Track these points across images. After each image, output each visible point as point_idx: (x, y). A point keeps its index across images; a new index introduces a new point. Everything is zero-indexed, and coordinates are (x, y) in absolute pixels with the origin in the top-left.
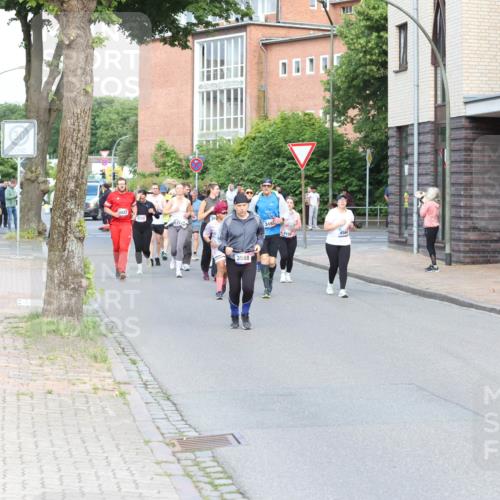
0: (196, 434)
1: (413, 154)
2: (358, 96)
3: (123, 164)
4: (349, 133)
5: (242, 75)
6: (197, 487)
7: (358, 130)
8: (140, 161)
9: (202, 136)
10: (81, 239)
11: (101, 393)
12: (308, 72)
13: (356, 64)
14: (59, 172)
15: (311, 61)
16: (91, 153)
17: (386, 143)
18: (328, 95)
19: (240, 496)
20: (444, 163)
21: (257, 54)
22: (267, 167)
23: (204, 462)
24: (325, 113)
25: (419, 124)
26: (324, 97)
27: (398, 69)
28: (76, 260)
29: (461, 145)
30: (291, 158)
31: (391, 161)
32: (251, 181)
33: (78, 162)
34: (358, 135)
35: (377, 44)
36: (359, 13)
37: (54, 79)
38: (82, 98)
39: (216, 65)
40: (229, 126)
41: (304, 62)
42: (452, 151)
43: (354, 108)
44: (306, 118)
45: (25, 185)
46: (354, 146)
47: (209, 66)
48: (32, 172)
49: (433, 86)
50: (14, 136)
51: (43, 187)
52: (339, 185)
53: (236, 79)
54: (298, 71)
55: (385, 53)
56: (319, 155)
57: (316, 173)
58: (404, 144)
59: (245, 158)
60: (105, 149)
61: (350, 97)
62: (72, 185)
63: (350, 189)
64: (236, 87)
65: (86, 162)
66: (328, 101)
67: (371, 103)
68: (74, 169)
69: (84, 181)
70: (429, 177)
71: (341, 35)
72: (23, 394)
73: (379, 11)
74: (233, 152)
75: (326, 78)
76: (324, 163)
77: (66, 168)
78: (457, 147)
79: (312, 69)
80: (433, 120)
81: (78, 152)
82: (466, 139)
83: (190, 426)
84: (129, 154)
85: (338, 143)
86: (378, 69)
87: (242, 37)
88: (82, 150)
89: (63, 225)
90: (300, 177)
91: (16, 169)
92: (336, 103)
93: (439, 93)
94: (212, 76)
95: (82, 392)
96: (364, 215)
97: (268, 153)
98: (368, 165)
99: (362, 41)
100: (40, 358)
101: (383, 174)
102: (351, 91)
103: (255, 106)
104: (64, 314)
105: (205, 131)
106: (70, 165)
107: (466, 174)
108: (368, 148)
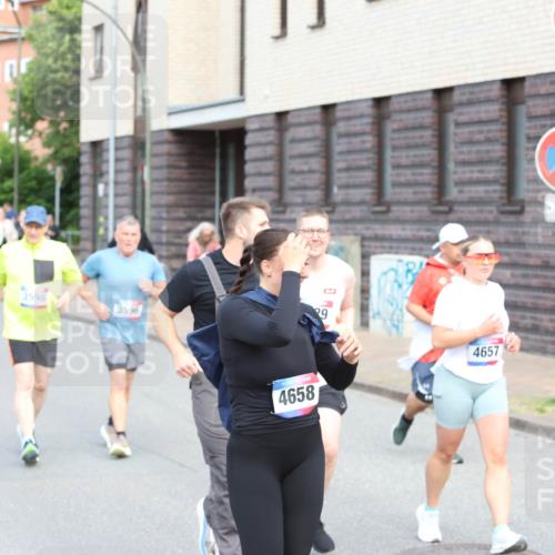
1: (107, 172)
4: (36, 147)
7: (47, 144)
17: (78, 161)
18: (14, 106)
20: (143, 182)
24: (11, 127)
25: (117, 139)
26: (10, 109)
29: (163, 161)
31: (84, 180)
34: (47, 151)
35: (70, 48)
36: (51, 13)
42: (153, 168)
43: (43, 119)
46: (43, 163)
58: (98, 161)
66: (14, 113)
70: (126, 198)
71: (29, 38)
73: (74, 10)
75: (12, 87)
76: (8, 183)
78: (159, 164)
80: (132, 133)
82: (169, 154)
85: (24, 160)
92: (23, 114)
98: (58, 185)
99: (53, 45)
101: (75, 195)
107: (169, 194)
108: (59, 164)
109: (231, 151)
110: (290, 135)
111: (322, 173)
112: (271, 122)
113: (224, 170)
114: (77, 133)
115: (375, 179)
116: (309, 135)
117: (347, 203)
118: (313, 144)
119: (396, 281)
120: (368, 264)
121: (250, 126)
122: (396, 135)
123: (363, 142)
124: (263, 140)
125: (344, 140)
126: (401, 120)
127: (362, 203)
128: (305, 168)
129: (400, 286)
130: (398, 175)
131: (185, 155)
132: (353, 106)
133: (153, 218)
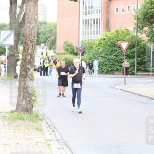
2: (148, 22)
3: (50, 49)
4: (144, 37)
5: (100, 13)
7: (148, 36)
8: (57, 48)
9: (83, 38)
10: (32, 80)
11: (39, 144)
12: (127, 12)
13: (147, 8)
14: (24, 52)
15: (129, 7)
16: (37, 44)
18: (136, 22)
21: (106, 4)
22: (109, 51)
24: (134, 29)
26: (134, 22)
28: (30, 89)
30: (120, 48)
32: (103, 57)
33: (31, 48)
34: (147, 38)
37: (22, 13)
38: (33, 21)
39: (89, 8)
40: (94, 34)
41: (125, 7)
43: (146, 27)
44: (126, 31)
45: (9, 57)
46: (146, 43)
47: (86, 9)
48: (12, 52)
50: (5, 37)
51: (17, 58)
52: (139, 59)
53: (97, 14)
54: (123, 11)
56: (131, 46)
57: (130, 54)
60: (43, 43)
61: (145, 22)
62: (29, 58)
63: (144, 60)
64: (97, 18)
65: (35, 48)
66: (136, 24)
68: (30, 51)
69: (34, 56)
72: (6, 145)
74: (96, 44)
75: (135, 14)
76: (133, 50)
77: (26, 50)
79: (129, 10)
81: (31, 44)
84: (53, 45)
85: (138, 42)
88: (33, 43)
89: (25, 74)
91: (5, 50)
92: (139, 24)
94: (87, 13)
95: (31, 144)
96: (150, 71)
97: (110, 45)
98: (152, 51)
100: (14, 129)
102: (145, 20)
103: (105, 26)
104: (25, 111)
105: (84, 36)
106: (28, 49)
108: (152, 43)
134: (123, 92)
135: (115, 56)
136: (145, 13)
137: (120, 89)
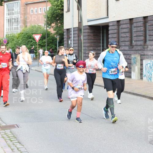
0: (5, 125)
1: (71, 37)
2: (55, 20)
4: (52, 31)
6: (6, 141)
7: (55, 30)
9: (7, 32)
12: (39, 12)
13: (54, 10)
15: (40, 9)
17: (63, 34)
18: (46, 19)
19: (19, 143)
20: (81, 40)
21: (24, 7)
22: (27, 42)
23: (8, 133)
24: (45, 25)
25: (73, 28)
26: (44, 20)
27: (67, 11)
29: (86, 34)
30: (34, 39)
31: (65, 39)
34: (55, 32)
35: (61, 4)
39: (11, 11)
40: (15, 29)
41: (38, 9)
42: (84, 36)
43: (53, 23)
44: (39, 26)
47: (9, 11)
49: (78, 16)
52: (49, 47)
53: (17, 15)
54: (36, 12)
55: (63, 6)
56: (43, 38)
57: (42, 43)
58: (69, 34)
59: (20, 39)
61: (52, 20)
63: (52, 48)
64: (17, 17)
66: (45, 21)
67: (59, 22)
70: (77, 44)
71: (49, 1)
74: (16, 37)
75: (45, 14)
76: (44, 41)
78: (85, 35)
80: (78, 26)
82: (88, 32)
83: (3, 122)
85: (48, 34)
86: (61, 11)
87: (19, 2)
90: (37, 45)
92: (48, 22)
93: (80, 18)
94: (10, 14)
97: (27, 38)
98: (58, 41)
99: (56, 3)
101: (62, 43)
102: (53, 18)
107: (88, 43)
108: (58, 35)
109: (105, 31)
110: (121, 27)
111: (130, 37)
112: (115, 23)
113: (103, 36)
114: (63, 26)
115: (144, 39)
116: (126, 27)
117: (136, 45)
118: (127, 29)
119: (150, 67)
120: (143, 62)
121: (110, 25)
122: (149, 27)
123: (141, 29)
124: (114, 28)
125: (135, 28)
126: (151, 23)
127: (141, 45)
128: (125, 36)
129: (151, 68)
130: (150, 38)
131: (92, 33)
132: (138, 19)
133: (84, 50)
134: (37, 72)
135: (31, 45)
136: (53, 13)
137: (35, 70)
